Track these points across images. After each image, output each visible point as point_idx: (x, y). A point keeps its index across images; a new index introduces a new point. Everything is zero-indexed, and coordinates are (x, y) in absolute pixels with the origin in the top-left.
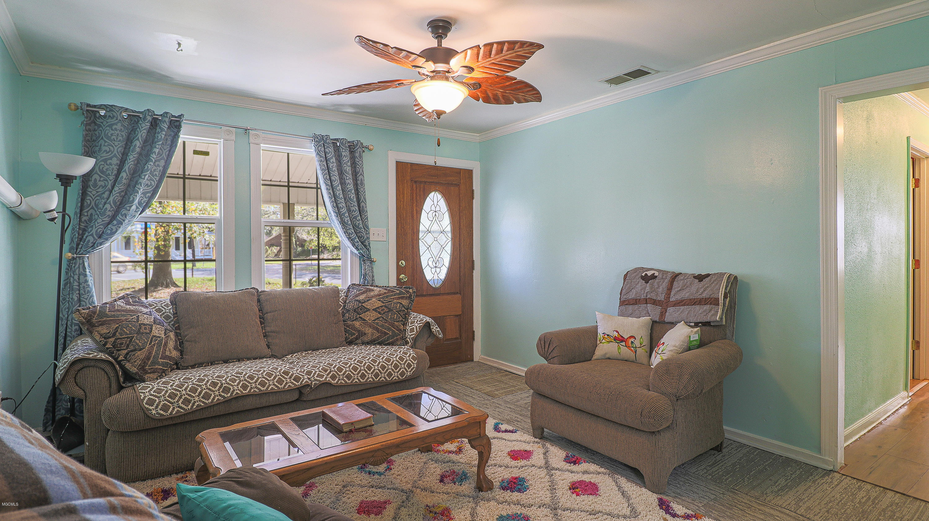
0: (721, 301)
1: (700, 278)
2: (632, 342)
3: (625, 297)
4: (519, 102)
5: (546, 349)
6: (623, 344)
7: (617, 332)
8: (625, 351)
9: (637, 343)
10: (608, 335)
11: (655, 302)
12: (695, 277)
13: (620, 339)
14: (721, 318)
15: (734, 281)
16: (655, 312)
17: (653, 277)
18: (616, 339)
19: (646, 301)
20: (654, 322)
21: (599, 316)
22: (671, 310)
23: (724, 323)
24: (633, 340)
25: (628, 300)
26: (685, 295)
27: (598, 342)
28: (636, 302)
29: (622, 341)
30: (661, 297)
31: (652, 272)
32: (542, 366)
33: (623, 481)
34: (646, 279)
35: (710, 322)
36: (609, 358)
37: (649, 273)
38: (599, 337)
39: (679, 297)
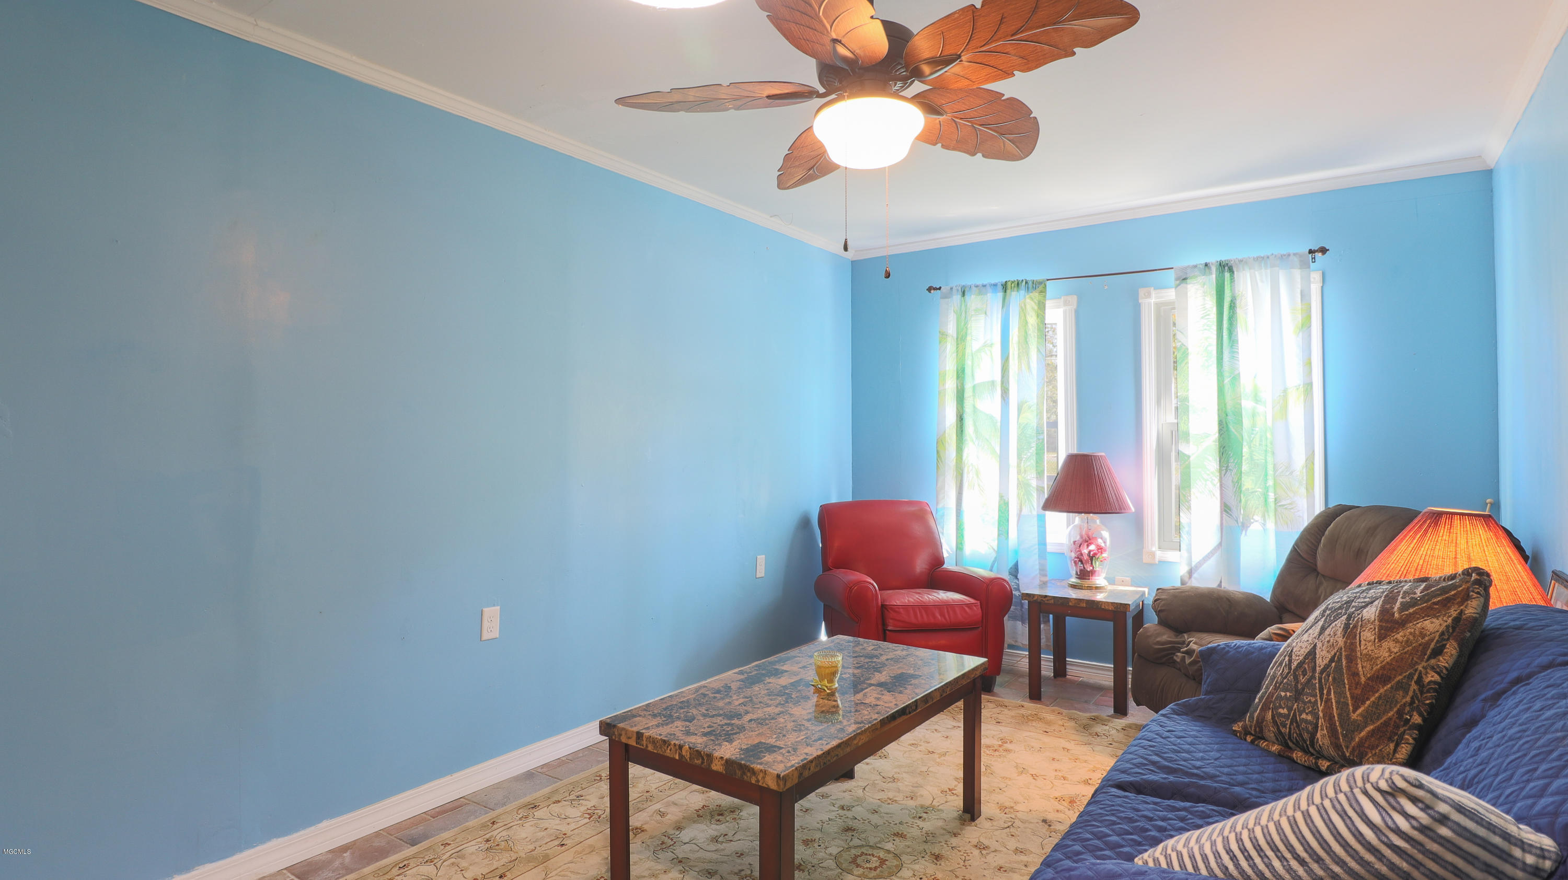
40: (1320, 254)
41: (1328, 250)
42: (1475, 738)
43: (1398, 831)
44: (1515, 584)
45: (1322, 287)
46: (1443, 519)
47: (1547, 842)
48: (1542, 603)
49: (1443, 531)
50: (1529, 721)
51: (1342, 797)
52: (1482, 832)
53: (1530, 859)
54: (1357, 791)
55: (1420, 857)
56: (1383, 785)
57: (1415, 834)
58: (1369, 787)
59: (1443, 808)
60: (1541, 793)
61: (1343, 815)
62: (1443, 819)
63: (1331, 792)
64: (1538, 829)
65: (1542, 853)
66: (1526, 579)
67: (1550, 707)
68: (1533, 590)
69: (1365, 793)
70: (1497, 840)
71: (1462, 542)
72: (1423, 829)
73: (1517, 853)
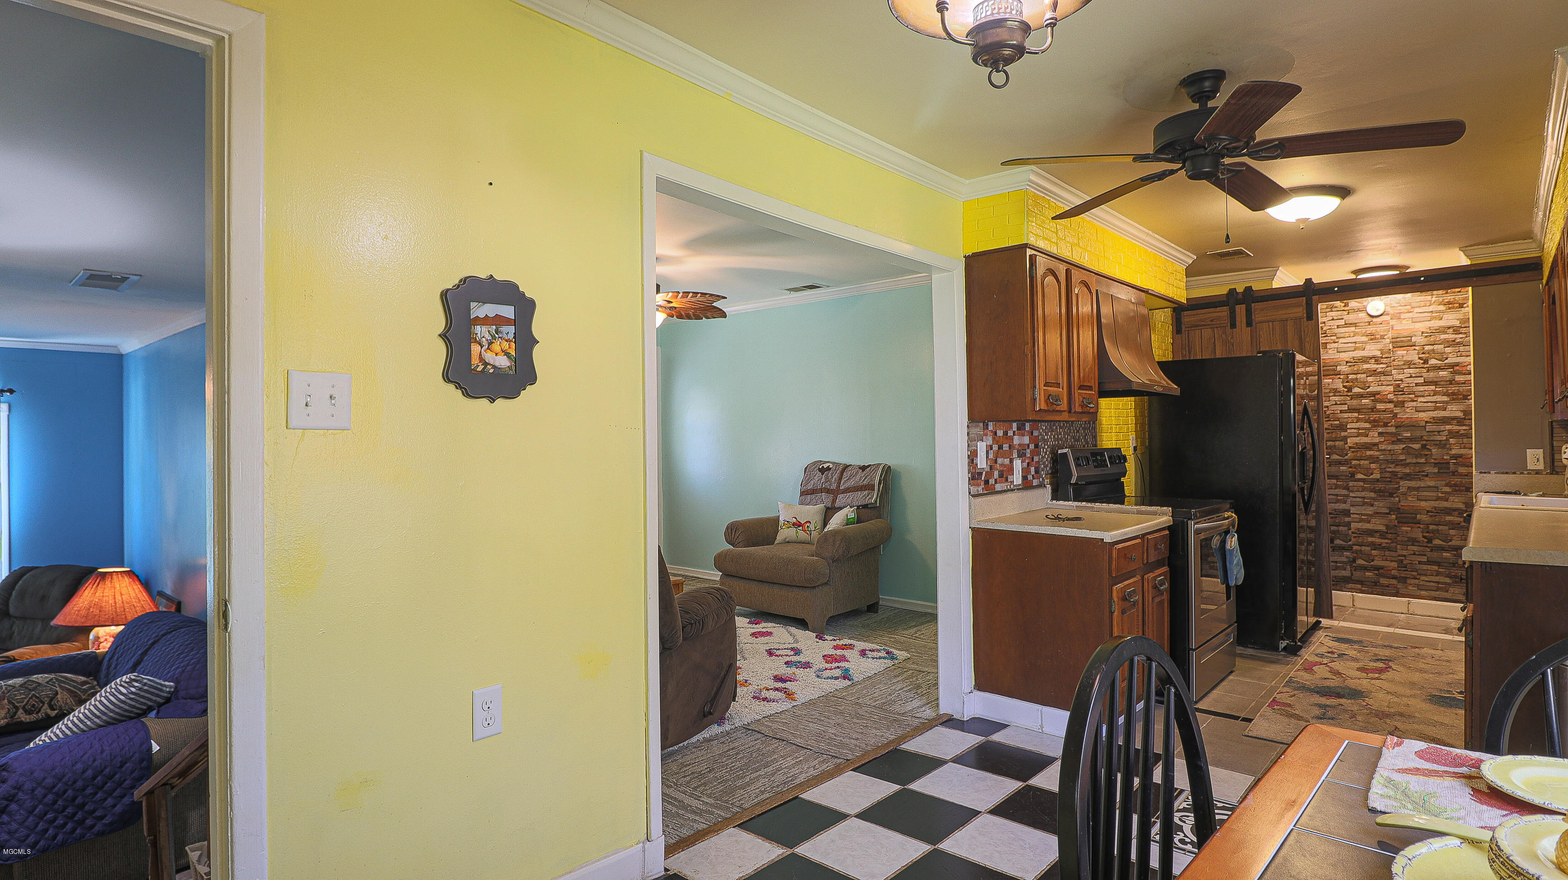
0: (876, 487)
1: (863, 468)
2: (808, 526)
3: (805, 488)
4: (708, 318)
5: (733, 536)
6: (801, 528)
7: (795, 518)
8: (802, 535)
9: (812, 527)
10: (788, 522)
11: (828, 491)
12: (860, 468)
13: (798, 525)
14: (876, 501)
15: (887, 470)
16: (826, 499)
17: (828, 469)
18: (794, 524)
19: (821, 491)
20: (827, 509)
21: (781, 506)
22: (840, 496)
23: (878, 505)
24: (808, 524)
25: (807, 491)
26: (851, 483)
27: (780, 528)
28: (813, 492)
29: (799, 526)
30: (834, 486)
31: (828, 464)
32: (728, 551)
33: (793, 630)
34: (822, 471)
35: (867, 505)
36: (788, 542)
37: (825, 466)
38: (780, 524)
39: (847, 485)
40: (8, 394)
41: (15, 391)
42: (142, 668)
43: (132, 693)
44: (142, 603)
45: (8, 415)
46: (107, 576)
47: (172, 684)
48: (155, 610)
49: (108, 582)
50: (161, 654)
51: (113, 690)
52: (155, 685)
53: (168, 690)
54: (118, 686)
55: (138, 698)
56: (127, 680)
57: (138, 692)
58: (122, 683)
59: (145, 681)
60: (169, 672)
61: (114, 695)
62: (145, 684)
63: (108, 690)
64: (169, 682)
65: (170, 687)
66: (148, 599)
67: (168, 648)
68: (151, 604)
69: (121, 685)
70: (159, 686)
71: (117, 586)
72: (140, 689)
73: (164, 689)
